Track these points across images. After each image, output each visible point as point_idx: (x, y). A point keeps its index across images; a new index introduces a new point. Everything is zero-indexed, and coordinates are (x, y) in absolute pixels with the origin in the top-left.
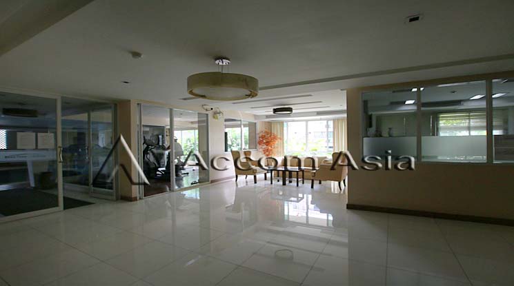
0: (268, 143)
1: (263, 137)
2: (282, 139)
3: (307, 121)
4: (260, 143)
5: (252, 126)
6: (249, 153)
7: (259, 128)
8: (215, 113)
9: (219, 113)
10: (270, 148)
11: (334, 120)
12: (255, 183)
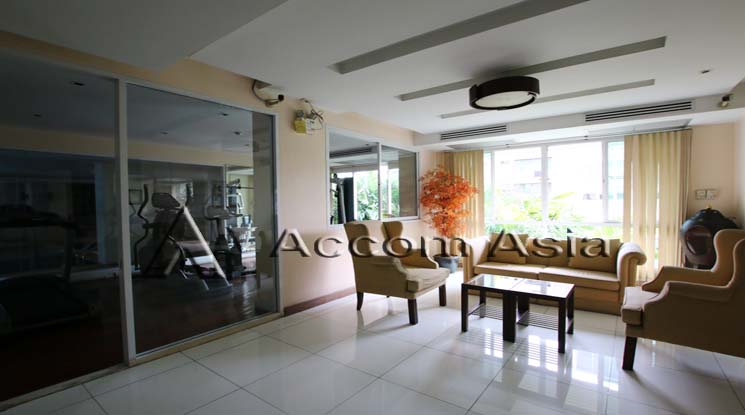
0: (445, 202)
1: (432, 187)
2: (480, 191)
3: (545, 145)
4: (426, 200)
5: (407, 163)
6: (398, 226)
7: (424, 166)
8: (298, 115)
9: (313, 115)
10: (450, 213)
11: (628, 139)
12: (413, 320)
